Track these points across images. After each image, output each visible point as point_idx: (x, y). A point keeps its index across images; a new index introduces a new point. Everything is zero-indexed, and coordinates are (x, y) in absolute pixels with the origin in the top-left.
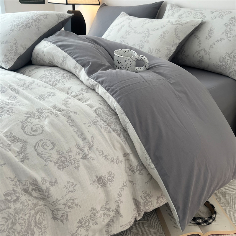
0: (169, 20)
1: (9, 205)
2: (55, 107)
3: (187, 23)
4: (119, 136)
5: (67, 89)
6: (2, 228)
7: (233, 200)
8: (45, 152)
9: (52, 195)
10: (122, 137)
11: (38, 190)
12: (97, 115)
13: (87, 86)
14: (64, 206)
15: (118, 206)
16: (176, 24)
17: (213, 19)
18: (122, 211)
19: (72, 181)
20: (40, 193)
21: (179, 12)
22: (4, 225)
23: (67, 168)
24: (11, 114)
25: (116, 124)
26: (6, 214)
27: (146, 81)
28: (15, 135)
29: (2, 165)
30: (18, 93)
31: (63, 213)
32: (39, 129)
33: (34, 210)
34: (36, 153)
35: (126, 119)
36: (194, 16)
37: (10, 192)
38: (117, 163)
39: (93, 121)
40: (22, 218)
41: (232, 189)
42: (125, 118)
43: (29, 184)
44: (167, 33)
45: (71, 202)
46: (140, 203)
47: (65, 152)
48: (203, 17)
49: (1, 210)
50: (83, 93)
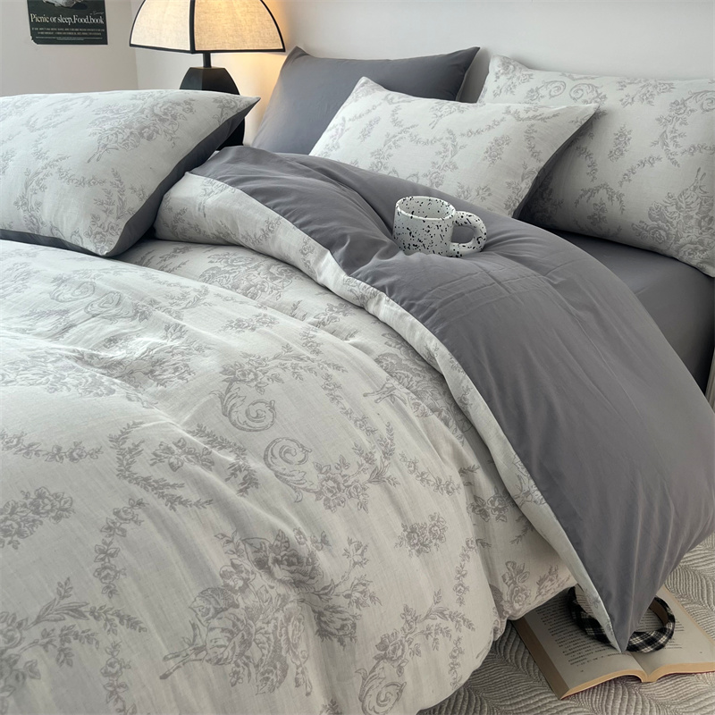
0: (507, 105)
1: (233, 598)
3: (557, 115)
4: (447, 424)
5: (289, 308)
8: (291, 469)
9: (320, 571)
10: (454, 426)
11: (288, 560)
13: (340, 298)
14: (348, 601)
16: (529, 119)
17: (625, 104)
19: (356, 538)
20: (289, 569)
21: (529, 81)
22: (226, 647)
23: (343, 505)
24: (187, 376)
25: (436, 393)
26: (230, 619)
27: (499, 283)
31: (344, 617)
32: (264, 414)
33: (283, 611)
34: (272, 473)
35: (465, 382)
36: (573, 96)
38: (448, 492)
39: (382, 389)
40: (263, 631)
41: (701, 558)
42: (461, 378)
43: (268, 548)
44: (508, 144)
45: (360, 590)
46: (501, 594)
47: (333, 467)
48: (597, 97)
49: (217, 612)
50: (336, 318)
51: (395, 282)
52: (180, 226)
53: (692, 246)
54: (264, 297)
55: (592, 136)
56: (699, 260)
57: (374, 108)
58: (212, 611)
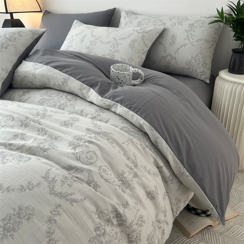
0: (133, 28)
1: (100, 239)
2: (88, 130)
3: (151, 31)
5: (80, 112)
8: (109, 177)
11: (116, 216)
14: (137, 226)
16: (142, 32)
17: (173, 26)
20: (117, 219)
21: (137, 19)
30: (39, 124)
31: (137, 233)
32: (93, 156)
33: (117, 238)
34: (103, 180)
35: (156, 134)
36: (154, 24)
37: (98, 226)
39: (128, 140)
43: (110, 213)
44: (136, 42)
45: (140, 220)
48: (163, 24)
53: (201, 73)
54: (68, 108)
55: (163, 38)
56: (204, 78)
57: (83, 31)
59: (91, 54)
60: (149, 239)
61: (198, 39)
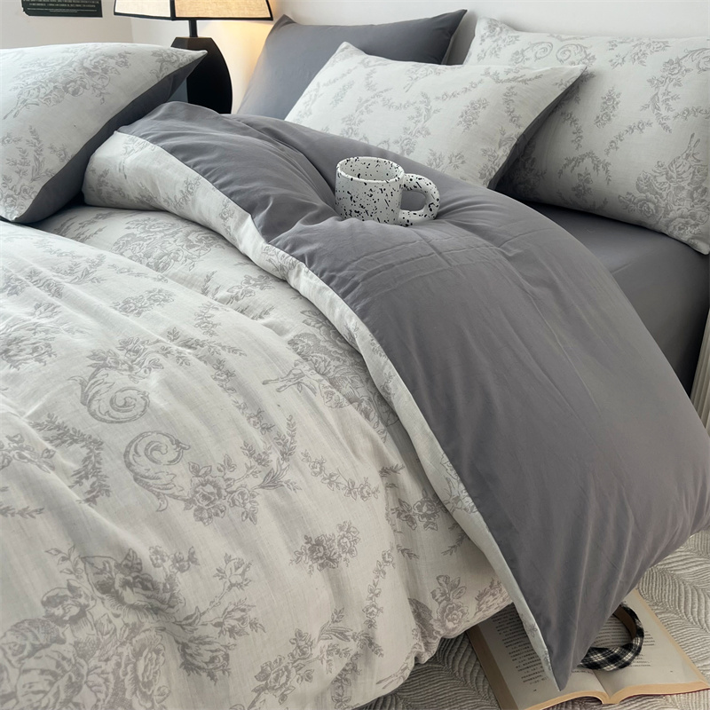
0: (488, 66)
1: (58, 630)
2: (173, 334)
3: (539, 77)
4: (367, 417)
5: (203, 280)
6: (40, 701)
7: (686, 593)
8: (157, 470)
9: (181, 598)
10: (376, 419)
11: (142, 583)
12: (298, 357)
13: (261, 269)
14: (218, 629)
15: (371, 624)
16: (509, 80)
17: (614, 65)
18: (382, 636)
19: (238, 554)
20: (145, 593)
21: (514, 43)
22: (45, 693)
23: (221, 515)
24: (46, 357)
25: (357, 380)
26: (53, 658)
27: (440, 253)
28: (63, 422)
29: (34, 514)
30: (58, 293)
31: (213, 649)
32: (134, 402)
33: (131, 643)
34: (130, 475)
35: (387, 367)
36: (560, 57)
37: (61, 594)
38: (363, 497)
39: (288, 375)
40: (99, 671)
41: (682, 560)
42: (383, 363)
43: (113, 568)
45: (237, 617)
46: (430, 612)
47: (214, 468)
48: (586, 58)
49: (35, 649)
50: (251, 292)
51: (316, 250)
52: (104, 189)
53: (683, 220)
54: (176, 268)
55: (578, 101)
56: (690, 235)
58: (28, 648)
59: (354, 138)
60: (268, 676)
61: (688, 111)
